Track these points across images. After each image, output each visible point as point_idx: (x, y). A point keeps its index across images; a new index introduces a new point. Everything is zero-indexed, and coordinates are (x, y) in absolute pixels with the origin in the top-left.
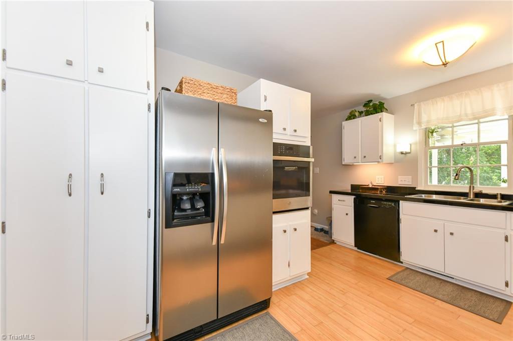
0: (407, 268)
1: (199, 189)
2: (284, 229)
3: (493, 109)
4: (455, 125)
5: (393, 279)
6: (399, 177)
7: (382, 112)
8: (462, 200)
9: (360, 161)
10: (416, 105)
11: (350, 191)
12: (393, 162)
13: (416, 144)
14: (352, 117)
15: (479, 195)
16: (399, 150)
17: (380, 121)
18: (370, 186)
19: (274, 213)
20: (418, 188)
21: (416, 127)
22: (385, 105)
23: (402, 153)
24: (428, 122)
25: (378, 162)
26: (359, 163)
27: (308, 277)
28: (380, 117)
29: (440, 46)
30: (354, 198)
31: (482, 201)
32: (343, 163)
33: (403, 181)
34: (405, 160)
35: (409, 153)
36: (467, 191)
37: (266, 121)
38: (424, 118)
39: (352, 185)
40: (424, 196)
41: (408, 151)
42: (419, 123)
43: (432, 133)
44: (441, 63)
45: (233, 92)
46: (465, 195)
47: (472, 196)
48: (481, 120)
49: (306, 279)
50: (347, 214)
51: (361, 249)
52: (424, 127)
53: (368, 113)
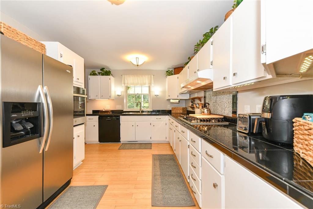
0: (123, 144)
1: (31, 114)
2: (78, 135)
3: (146, 83)
4: (135, 86)
5: (120, 148)
6: (117, 106)
7: (110, 75)
8: (138, 113)
9: (100, 98)
10: (123, 76)
11: (92, 114)
12: (114, 99)
13: (123, 92)
14: (94, 74)
15: (143, 112)
16: (117, 94)
17: (110, 79)
18: (104, 110)
19: (74, 126)
20: (124, 110)
21: (123, 85)
22: (111, 73)
23: (118, 95)
24: (128, 84)
25: (109, 99)
26: (99, 99)
27: (82, 163)
28: (110, 78)
29: (137, 59)
30: (99, 117)
31: (144, 113)
32: (89, 99)
33: (118, 108)
34: (119, 99)
35: (120, 95)
36: (139, 110)
37: (70, 72)
38: (126, 82)
39: (93, 111)
40: (127, 113)
41: (120, 94)
42: (124, 83)
43: (129, 88)
44: (136, 64)
45: (43, 47)
46: (139, 112)
47: (141, 112)
48: (142, 86)
49: (82, 164)
50: (94, 126)
51: (101, 142)
52: (126, 85)
53: (103, 75)
